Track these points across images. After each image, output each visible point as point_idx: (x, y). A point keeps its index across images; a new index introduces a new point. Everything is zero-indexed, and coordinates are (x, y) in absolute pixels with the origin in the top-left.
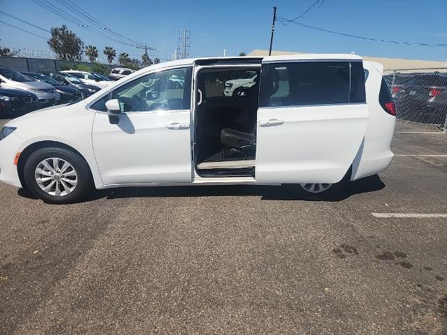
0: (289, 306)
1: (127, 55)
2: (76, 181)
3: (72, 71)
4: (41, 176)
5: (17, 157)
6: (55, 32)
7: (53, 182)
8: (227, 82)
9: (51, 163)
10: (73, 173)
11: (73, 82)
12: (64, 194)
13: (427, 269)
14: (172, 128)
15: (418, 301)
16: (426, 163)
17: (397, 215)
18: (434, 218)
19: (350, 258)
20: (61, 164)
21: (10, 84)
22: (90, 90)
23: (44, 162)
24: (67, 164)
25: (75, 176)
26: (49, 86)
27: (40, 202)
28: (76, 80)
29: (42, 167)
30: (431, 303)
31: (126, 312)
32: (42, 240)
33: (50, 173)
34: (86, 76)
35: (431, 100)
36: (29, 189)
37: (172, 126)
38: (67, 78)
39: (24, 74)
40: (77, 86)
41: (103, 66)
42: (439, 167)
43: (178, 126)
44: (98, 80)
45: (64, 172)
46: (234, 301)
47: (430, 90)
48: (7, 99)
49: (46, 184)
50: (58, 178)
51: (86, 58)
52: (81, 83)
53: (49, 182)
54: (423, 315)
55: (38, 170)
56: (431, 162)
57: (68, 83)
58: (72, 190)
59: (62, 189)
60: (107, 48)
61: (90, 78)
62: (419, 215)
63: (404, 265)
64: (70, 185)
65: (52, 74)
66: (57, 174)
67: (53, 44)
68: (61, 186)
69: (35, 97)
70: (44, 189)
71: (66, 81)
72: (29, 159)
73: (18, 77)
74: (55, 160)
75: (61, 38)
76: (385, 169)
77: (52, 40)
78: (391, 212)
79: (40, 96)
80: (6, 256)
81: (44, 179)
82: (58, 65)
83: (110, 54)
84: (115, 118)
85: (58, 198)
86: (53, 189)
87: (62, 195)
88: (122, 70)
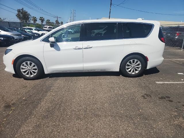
0: (126, 116)
1: (50, 20)
2: (37, 71)
3: (27, 27)
4: (23, 69)
5: (13, 61)
6: (19, 11)
7: (28, 71)
8: (93, 31)
9: (27, 63)
10: (36, 67)
11: (28, 32)
12: (32, 76)
13: (179, 102)
14: (76, 49)
15: (176, 114)
16: (175, 62)
17: (166, 83)
18: (180, 84)
19: (148, 99)
20: (31, 64)
21: (3, 33)
22: (35, 35)
23: (24, 63)
24: (33, 64)
25: (36, 69)
26: (19, 33)
27: (22, 79)
28: (30, 31)
29: (23, 65)
30: (181, 115)
31: (63, 120)
32: (26, 94)
33: (26, 67)
34: (34, 29)
35: (176, 37)
36: (18, 74)
37: (75, 48)
38: (26, 30)
39: (9, 28)
40: (30, 33)
41: (40, 25)
42: (181, 64)
43: (78, 48)
44: (38, 31)
45: (32, 67)
46: (105, 115)
47: (176, 33)
48: (2, 39)
49: (25, 72)
50: (30, 69)
51: (32, 22)
52: (31, 32)
53: (26, 71)
54: (178, 119)
55: (22, 66)
56: (178, 62)
57: (26, 32)
58: (35, 74)
59: (31, 74)
60: (41, 17)
61: (35, 30)
62: (174, 82)
63: (170, 101)
64: (34, 73)
65: (19, 29)
66: (29, 68)
67: (18, 16)
68: (31, 73)
69: (13, 38)
70: (24, 74)
71: (25, 31)
72: (18, 62)
73: (6, 30)
74: (29, 62)
75: (22, 13)
76: (160, 65)
77: (18, 14)
78: (163, 81)
79: (16, 37)
80: (12, 100)
81: (24, 70)
82: (22, 25)
83: (42, 20)
84: (53, 45)
85: (30, 78)
86: (28, 74)
87: (31, 76)
88: (48, 27)
